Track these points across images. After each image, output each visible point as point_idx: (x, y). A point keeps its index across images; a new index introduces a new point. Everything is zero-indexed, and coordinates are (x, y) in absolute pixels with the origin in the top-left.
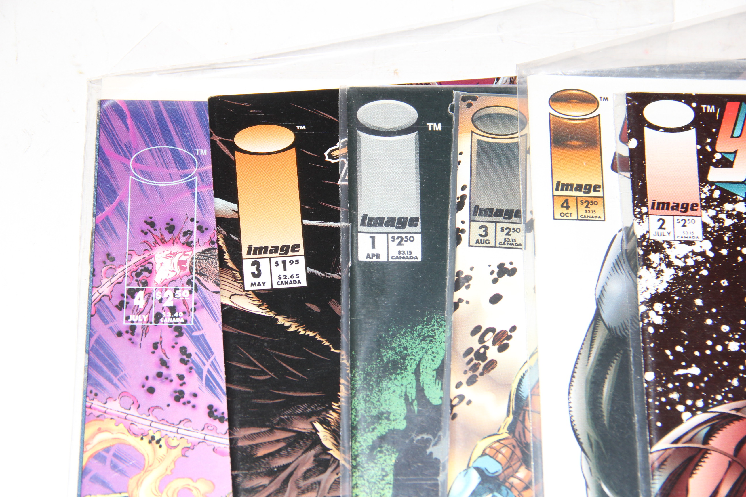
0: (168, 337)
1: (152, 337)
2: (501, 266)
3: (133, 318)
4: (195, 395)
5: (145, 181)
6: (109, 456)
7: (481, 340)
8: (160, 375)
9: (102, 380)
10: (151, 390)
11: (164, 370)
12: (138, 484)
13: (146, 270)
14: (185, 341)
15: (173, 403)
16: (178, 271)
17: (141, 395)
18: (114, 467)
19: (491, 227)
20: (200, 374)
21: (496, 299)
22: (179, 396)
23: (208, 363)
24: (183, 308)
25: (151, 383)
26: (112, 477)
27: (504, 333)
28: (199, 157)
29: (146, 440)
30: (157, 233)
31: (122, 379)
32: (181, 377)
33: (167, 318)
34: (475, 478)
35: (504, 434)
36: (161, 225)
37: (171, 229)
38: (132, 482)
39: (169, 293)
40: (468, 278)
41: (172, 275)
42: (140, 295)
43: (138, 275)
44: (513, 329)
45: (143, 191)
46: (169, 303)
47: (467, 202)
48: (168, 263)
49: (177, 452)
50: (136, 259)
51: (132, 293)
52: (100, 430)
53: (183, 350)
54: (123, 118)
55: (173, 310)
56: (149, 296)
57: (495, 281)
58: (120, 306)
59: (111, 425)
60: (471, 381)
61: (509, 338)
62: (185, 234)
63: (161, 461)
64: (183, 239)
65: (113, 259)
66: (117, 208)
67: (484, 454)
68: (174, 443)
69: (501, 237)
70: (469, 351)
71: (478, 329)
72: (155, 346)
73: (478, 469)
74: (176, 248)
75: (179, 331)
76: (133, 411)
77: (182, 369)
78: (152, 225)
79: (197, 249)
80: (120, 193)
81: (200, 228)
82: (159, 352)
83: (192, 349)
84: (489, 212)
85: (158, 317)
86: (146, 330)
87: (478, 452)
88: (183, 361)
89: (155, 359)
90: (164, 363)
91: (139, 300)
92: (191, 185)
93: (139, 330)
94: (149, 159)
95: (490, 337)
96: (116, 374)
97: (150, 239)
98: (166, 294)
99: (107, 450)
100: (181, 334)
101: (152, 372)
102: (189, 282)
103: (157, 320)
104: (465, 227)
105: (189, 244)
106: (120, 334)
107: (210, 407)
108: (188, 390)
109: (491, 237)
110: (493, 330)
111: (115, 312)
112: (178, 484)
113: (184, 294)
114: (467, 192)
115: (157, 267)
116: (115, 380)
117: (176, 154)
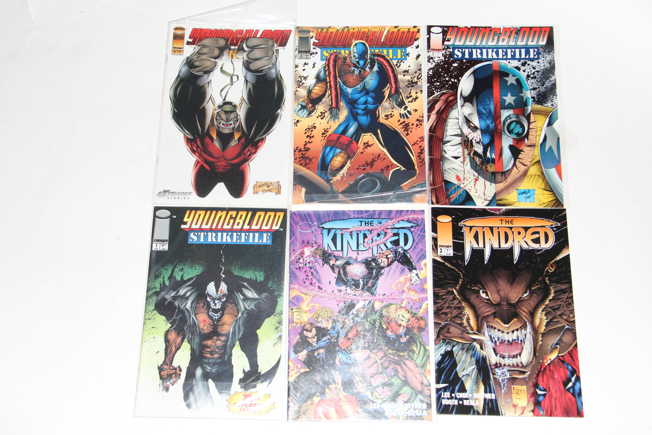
0: (308, 269)
1: (304, 269)
3: (300, 265)
4: (315, 283)
5: (302, 231)
6: (296, 298)
8: (306, 279)
9: (293, 280)
10: (305, 282)
11: (307, 277)
12: (303, 304)
13: (303, 253)
14: (312, 270)
15: (310, 285)
16: (310, 253)
17: (302, 283)
18: (297, 300)
20: (316, 278)
22: (311, 284)
23: (318, 276)
24: (312, 262)
25: (304, 281)
26: (296, 303)
28: (314, 225)
29: (304, 294)
30: (305, 244)
31: (298, 280)
32: (312, 279)
33: (308, 265)
36: (306, 242)
37: (308, 243)
38: (301, 304)
39: (308, 259)
41: (309, 254)
42: (301, 259)
43: (301, 254)
45: (301, 233)
46: (308, 261)
48: (307, 251)
49: (311, 297)
50: (300, 250)
51: (299, 259)
52: (293, 292)
53: (312, 272)
54: (296, 215)
55: (309, 263)
56: (303, 259)
58: (297, 262)
59: (296, 290)
62: (312, 244)
63: (308, 299)
64: (311, 245)
65: (295, 251)
66: (295, 238)
68: (310, 295)
72: (305, 272)
74: (310, 248)
75: (311, 268)
76: (301, 287)
77: (312, 277)
78: (304, 242)
79: (315, 248)
80: (296, 234)
81: (315, 243)
82: (306, 273)
83: (314, 272)
85: (306, 264)
86: (303, 268)
88: (312, 275)
89: (305, 275)
90: (307, 276)
91: (301, 260)
92: (313, 232)
93: (301, 268)
94: (302, 226)
96: (296, 279)
97: (303, 245)
98: (307, 259)
99: (295, 297)
100: (311, 269)
101: (305, 278)
102: (313, 256)
103: (305, 266)
105: (313, 247)
106: (297, 269)
107: (319, 286)
108: (313, 282)
111: (296, 264)
112: (312, 304)
113: (312, 259)
115: (305, 252)
116: (296, 280)
117: (309, 224)
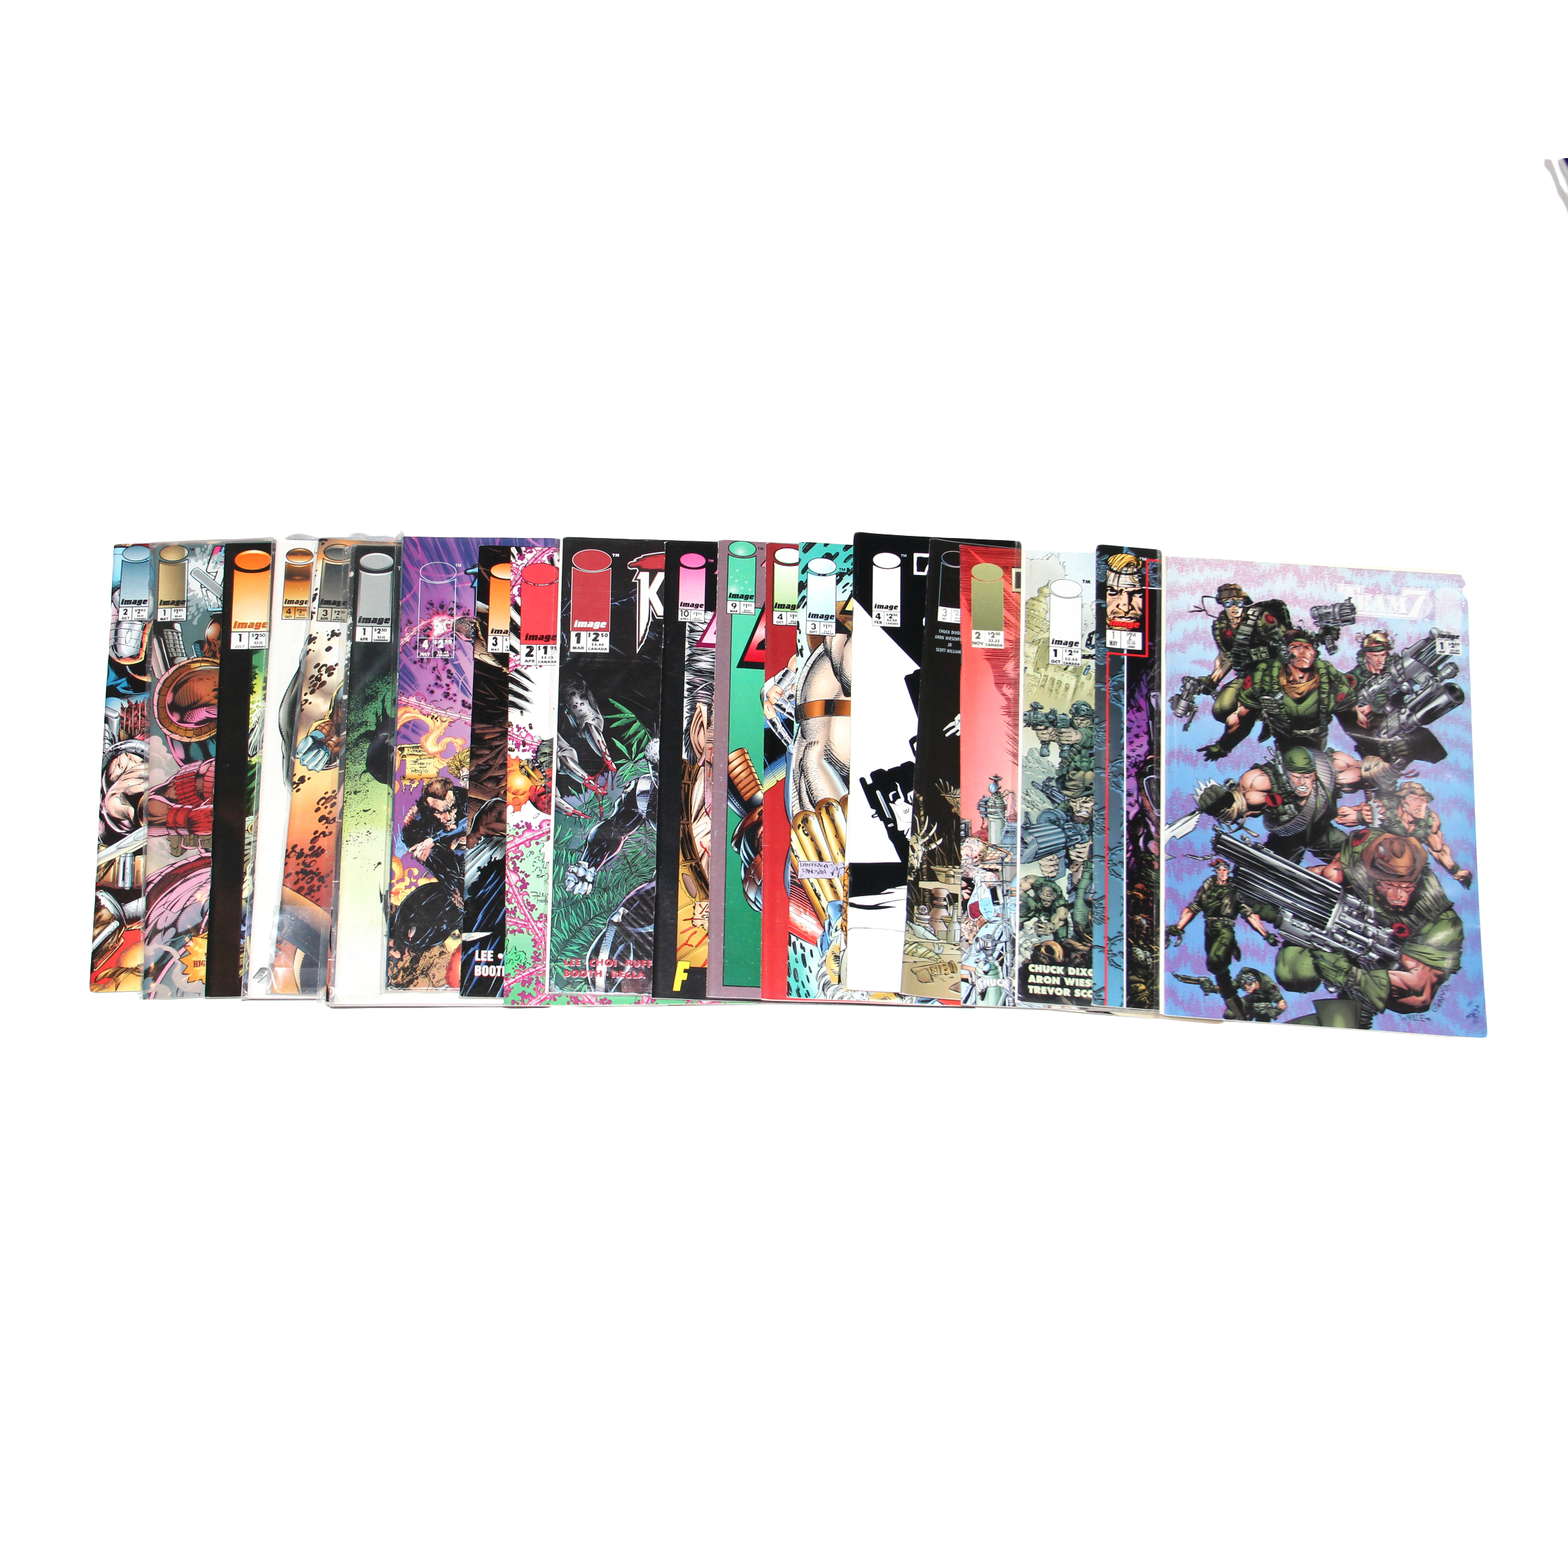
0: (441, 664)
1: (432, 664)
2: (333, 632)
3: (422, 654)
4: (455, 695)
5: (428, 581)
6: (411, 725)
7: (319, 671)
8: (436, 684)
9: (406, 686)
10: (432, 692)
11: (439, 682)
12: (426, 741)
13: (429, 629)
14: (450, 666)
15: (443, 699)
16: (446, 629)
17: (427, 694)
18: (413, 731)
19: (329, 610)
20: (458, 683)
21: (329, 649)
22: (446, 695)
23: (462, 679)
24: (449, 649)
25: (432, 688)
26: (412, 735)
27: (331, 666)
28: (457, 568)
29: (430, 717)
30: (435, 609)
31: (417, 685)
32: (448, 685)
33: (440, 654)
34: (310, 741)
35: (327, 719)
36: (437, 605)
37: (442, 607)
38: (423, 739)
39: (441, 641)
40: (315, 638)
41: (443, 631)
42: (426, 642)
43: (424, 631)
44: (336, 665)
45: (427, 587)
46: (441, 646)
47: (318, 597)
48: (440, 624)
49: (446, 724)
50: (424, 623)
51: (421, 641)
52: (406, 712)
53: (449, 671)
54: (416, 547)
55: (443, 650)
56: (430, 642)
57: (329, 639)
58: (415, 648)
59: (412, 709)
60: (312, 693)
61: (334, 669)
62: (450, 610)
63: (438, 728)
64: (449, 612)
65: (411, 623)
66: (413, 595)
67: (316, 729)
68: (444, 719)
69: (334, 615)
70: (313, 676)
71: (318, 664)
72: (434, 669)
73: (312, 737)
74: (445, 617)
75: (446, 661)
76: (423, 703)
77: (448, 681)
78: (432, 605)
79: (456, 618)
80: (415, 588)
81: (457, 606)
82: (436, 672)
83: (454, 671)
84: (328, 603)
85: (435, 653)
86: (429, 660)
87: (313, 728)
88: (449, 677)
89: (434, 676)
90: (438, 678)
91: (425, 645)
92: (453, 583)
93: (425, 661)
94: (430, 568)
95: (324, 669)
96: (413, 683)
97: (431, 612)
98: (439, 642)
99: (409, 722)
100: (448, 663)
101: (432, 682)
102: (452, 636)
103: (435, 656)
104: (316, 611)
105: (452, 615)
106: (415, 663)
107: (463, 701)
108: (451, 692)
109: (329, 616)
110: (325, 665)
111: (413, 651)
112: (447, 740)
113: (449, 642)
114: (318, 592)
115: (435, 627)
116: (413, 686)
117: (444, 566)
